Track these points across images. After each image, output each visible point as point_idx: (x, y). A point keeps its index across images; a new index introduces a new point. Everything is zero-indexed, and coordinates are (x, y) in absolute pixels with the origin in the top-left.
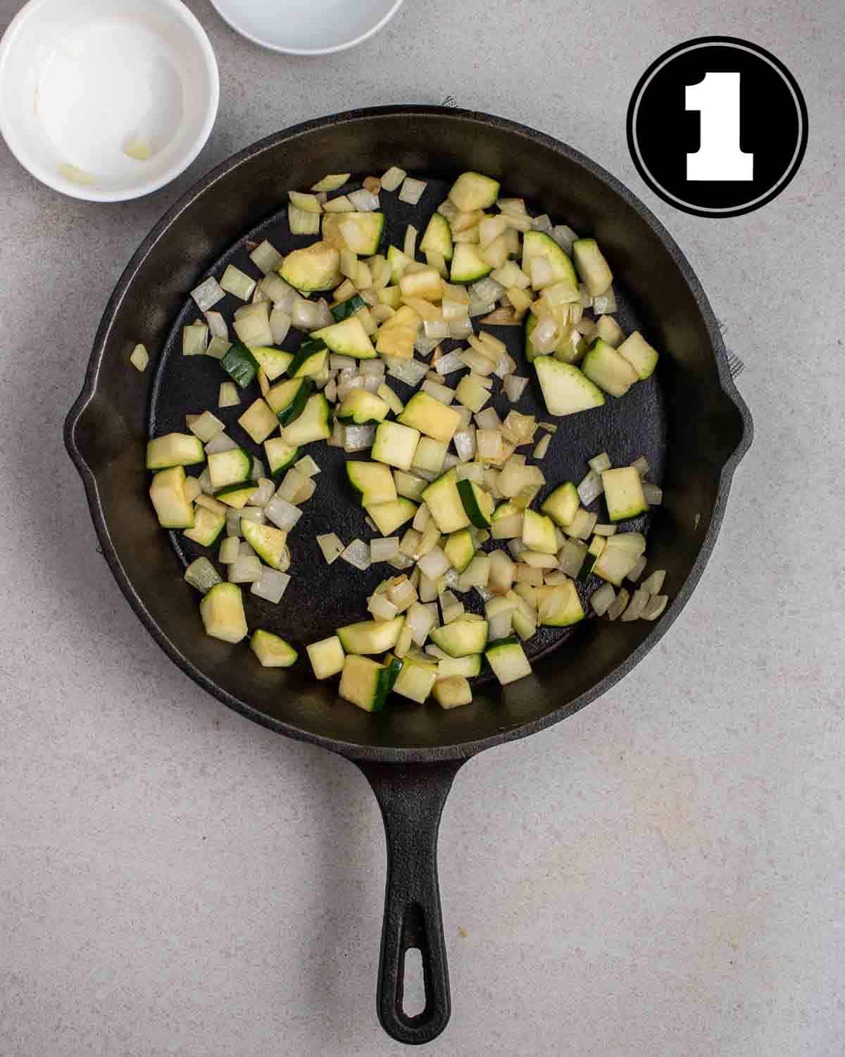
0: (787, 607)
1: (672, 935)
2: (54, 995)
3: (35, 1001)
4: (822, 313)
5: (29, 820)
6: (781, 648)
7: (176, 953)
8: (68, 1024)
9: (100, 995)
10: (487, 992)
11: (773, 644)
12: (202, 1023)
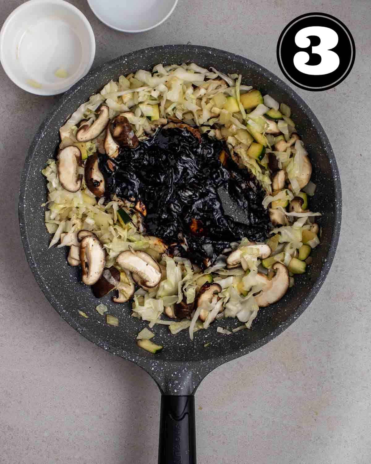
0: (339, 268)
1: (290, 408)
2: (26, 434)
3: (18, 437)
4: (353, 142)
5: (15, 360)
6: (336, 285)
7: (78, 417)
8: (32, 447)
9: (46, 434)
10: (211, 433)
11: (333, 284)
12: (89, 447)
